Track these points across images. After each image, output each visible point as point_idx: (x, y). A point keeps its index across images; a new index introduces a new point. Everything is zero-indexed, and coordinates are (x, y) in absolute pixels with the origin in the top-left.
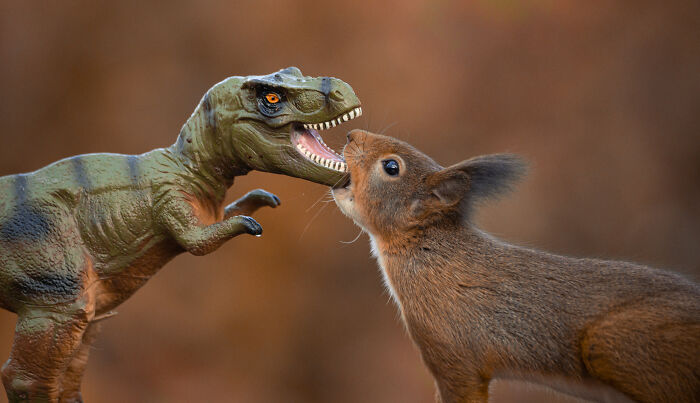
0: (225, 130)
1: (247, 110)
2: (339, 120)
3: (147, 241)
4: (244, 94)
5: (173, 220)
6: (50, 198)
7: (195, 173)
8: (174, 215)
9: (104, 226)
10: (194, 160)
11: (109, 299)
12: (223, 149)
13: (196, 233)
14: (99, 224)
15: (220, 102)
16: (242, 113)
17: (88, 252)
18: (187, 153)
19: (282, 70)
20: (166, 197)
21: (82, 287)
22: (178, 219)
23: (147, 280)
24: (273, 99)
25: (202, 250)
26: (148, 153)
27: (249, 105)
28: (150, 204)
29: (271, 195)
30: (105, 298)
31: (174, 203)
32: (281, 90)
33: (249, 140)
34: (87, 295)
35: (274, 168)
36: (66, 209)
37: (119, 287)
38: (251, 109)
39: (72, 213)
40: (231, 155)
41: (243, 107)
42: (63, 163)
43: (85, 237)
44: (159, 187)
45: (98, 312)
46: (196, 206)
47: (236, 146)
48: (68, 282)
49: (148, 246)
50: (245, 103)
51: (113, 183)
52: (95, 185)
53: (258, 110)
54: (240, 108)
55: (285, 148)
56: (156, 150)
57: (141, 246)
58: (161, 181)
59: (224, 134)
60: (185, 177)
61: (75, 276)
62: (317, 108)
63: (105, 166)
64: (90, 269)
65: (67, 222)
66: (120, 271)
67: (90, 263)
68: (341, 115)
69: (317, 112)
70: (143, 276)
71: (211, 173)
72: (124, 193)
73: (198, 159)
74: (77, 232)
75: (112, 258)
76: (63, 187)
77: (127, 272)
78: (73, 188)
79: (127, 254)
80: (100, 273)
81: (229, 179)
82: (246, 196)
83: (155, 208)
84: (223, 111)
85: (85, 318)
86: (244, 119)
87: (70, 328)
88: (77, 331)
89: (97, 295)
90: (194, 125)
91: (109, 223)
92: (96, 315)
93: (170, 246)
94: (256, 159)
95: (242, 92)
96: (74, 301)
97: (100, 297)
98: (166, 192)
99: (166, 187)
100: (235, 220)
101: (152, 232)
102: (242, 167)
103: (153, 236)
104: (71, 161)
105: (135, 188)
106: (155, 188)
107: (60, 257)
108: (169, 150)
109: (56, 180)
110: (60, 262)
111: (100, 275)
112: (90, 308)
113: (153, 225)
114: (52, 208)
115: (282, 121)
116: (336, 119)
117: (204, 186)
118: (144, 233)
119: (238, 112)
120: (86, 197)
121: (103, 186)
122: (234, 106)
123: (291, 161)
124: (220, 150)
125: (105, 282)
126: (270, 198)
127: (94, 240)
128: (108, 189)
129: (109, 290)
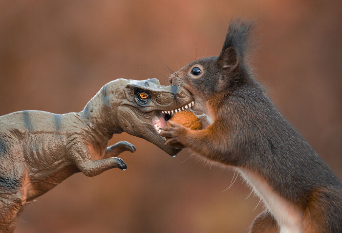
0: (113, 109)
1: (129, 100)
2: (183, 108)
3: (60, 164)
4: (127, 91)
5: (77, 155)
6: (9, 133)
7: (92, 129)
8: (78, 152)
9: (38, 153)
10: (93, 123)
11: (34, 194)
12: (110, 119)
13: (89, 164)
14: (35, 152)
15: (113, 92)
16: (125, 101)
17: (26, 166)
18: (89, 117)
19: (149, 79)
20: (75, 141)
21: (21, 186)
22: (80, 154)
23: (56, 185)
24: (144, 96)
25: (92, 174)
26: (66, 114)
27: (130, 98)
28: (65, 144)
29: (131, 145)
30: (32, 192)
31: (79, 145)
32: (148, 92)
33: (127, 116)
34: (23, 190)
35: (140, 135)
36: (17, 140)
37: (41, 187)
38: (131, 100)
39: (20, 143)
40: (114, 123)
41: (126, 98)
42: (17, 114)
43: (26, 157)
44: (71, 135)
45: (28, 200)
46: (90, 148)
47: (118, 118)
48: (14, 182)
49: (61, 167)
50: (127, 96)
51: (45, 129)
52: (36, 130)
53: (135, 102)
54: (124, 98)
55: (148, 125)
56: (71, 113)
57: (57, 166)
58: (73, 132)
59: (113, 111)
60: (86, 131)
61: (18, 179)
62: (169, 102)
63: (42, 118)
64: (27, 176)
65: (16, 147)
66: (43, 179)
67: (27, 173)
68: (184, 106)
69: (170, 104)
70: (55, 183)
71: (101, 131)
72: (51, 136)
73: (95, 122)
74: (22, 153)
75: (39, 171)
76: (17, 128)
77: (47, 180)
78: (22, 128)
79: (48, 170)
80: (32, 179)
81: (110, 137)
82: (117, 144)
83: (67, 146)
84: (113, 98)
85: (21, 203)
86: (126, 105)
87: (11, 208)
88: (15, 210)
89: (28, 190)
90: (95, 102)
91: (41, 152)
92: (27, 201)
93: (73, 168)
94: (129, 128)
95: (126, 89)
96: (15, 193)
97: (30, 192)
98: (75, 138)
99: (76, 136)
100: (111, 160)
101: (64, 159)
102: (119, 129)
103: (64, 162)
104: (23, 113)
105: (58, 134)
106: (69, 135)
107: (10, 167)
108: (79, 114)
109: (13, 123)
110: (10, 170)
111: (31, 180)
112: (25, 198)
113: (65, 156)
114: (9, 139)
115: (148, 109)
116: (181, 108)
117: (97, 137)
118: (60, 159)
119: (123, 100)
120: (29, 135)
121: (39, 130)
122: (120, 97)
123: (150, 133)
124: (108, 119)
125: (34, 184)
126: (130, 147)
127: (31, 160)
128: (42, 132)
129: (35, 189)
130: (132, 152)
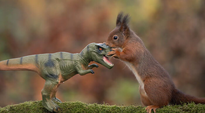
0: (90, 53)
3: (72, 71)
5: (77, 68)
6: (55, 60)
7: (83, 59)
9: (64, 66)
10: (83, 57)
13: (81, 71)
14: (63, 66)
15: (91, 47)
16: (94, 51)
17: (60, 71)
18: (82, 55)
21: (59, 78)
23: (70, 78)
25: (82, 75)
26: (75, 54)
28: (74, 64)
29: (97, 65)
30: (62, 80)
31: (78, 64)
32: (102, 48)
33: (95, 56)
35: (98, 62)
37: (65, 78)
39: (59, 63)
40: (91, 58)
42: (58, 53)
43: (60, 68)
45: (61, 82)
46: (82, 66)
47: (92, 56)
50: (95, 49)
51: (67, 59)
52: (64, 59)
53: (98, 51)
55: (101, 59)
57: (71, 71)
58: (77, 60)
60: (81, 60)
61: (57, 75)
63: (66, 55)
64: (60, 74)
65: (57, 64)
66: (66, 75)
71: (86, 60)
72: (69, 61)
74: (59, 67)
75: (65, 73)
76: (58, 58)
78: (60, 59)
79: (68, 72)
80: (62, 75)
81: (89, 62)
82: (92, 65)
84: (91, 49)
85: (58, 83)
86: (94, 52)
88: (56, 86)
90: (85, 50)
91: (65, 66)
93: (76, 72)
94: (95, 60)
95: (95, 46)
96: (57, 80)
99: (77, 61)
100: (89, 70)
101: (73, 69)
102: (92, 60)
104: (60, 53)
105: (71, 60)
106: (75, 61)
107: (55, 71)
108: (79, 54)
109: (57, 56)
112: (60, 82)
114: (55, 62)
115: (101, 54)
117: (85, 62)
120: (62, 60)
122: (93, 49)
123: (102, 62)
124: (89, 56)
125: (63, 77)
127: (62, 69)
128: (66, 60)
129: (63, 79)
130: (97, 67)
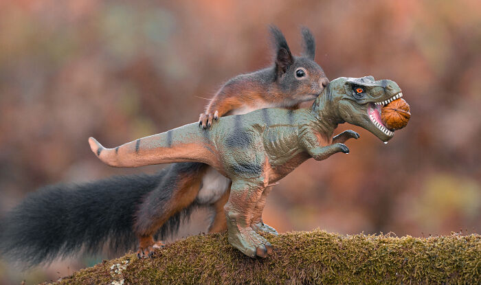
0: (335, 102)
1: (347, 95)
3: (295, 151)
6: (251, 128)
7: (319, 121)
8: (308, 140)
9: (275, 143)
10: (319, 115)
11: (275, 177)
13: (318, 150)
14: (273, 142)
16: (345, 96)
17: (267, 154)
18: (316, 111)
19: (365, 77)
20: (305, 131)
21: (263, 171)
22: (310, 142)
24: (360, 91)
25: (320, 158)
26: (299, 110)
27: (349, 93)
28: (297, 134)
29: (355, 133)
30: (273, 176)
31: (309, 134)
32: (363, 87)
33: (347, 108)
34: (265, 174)
35: (357, 123)
36: (258, 133)
38: (349, 95)
39: (260, 135)
40: (337, 115)
41: (345, 93)
42: (258, 111)
43: (266, 147)
44: (302, 126)
45: (270, 182)
46: (319, 137)
47: (340, 110)
48: (257, 168)
49: (295, 153)
50: (347, 91)
51: (281, 123)
52: (272, 124)
53: (353, 96)
55: (364, 115)
56: (302, 109)
57: (292, 153)
58: (303, 124)
59: (335, 104)
60: (314, 123)
61: (260, 165)
62: (380, 95)
63: (278, 114)
64: (267, 163)
65: (258, 139)
66: (281, 164)
67: (267, 160)
68: (392, 97)
70: (292, 167)
71: (327, 122)
72: (285, 128)
73: (321, 115)
74: (262, 145)
75: (278, 158)
76: (257, 123)
77: (284, 165)
78: (262, 125)
79: (285, 157)
81: (336, 126)
82: (343, 132)
83: (299, 136)
84: (336, 93)
85: (264, 185)
86: (345, 99)
87: (256, 190)
88: (259, 191)
89: (270, 174)
90: (321, 98)
91: (278, 142)
92: (269, 184)
93: (306, 155)
94: (349, 118)
95: (345, 86)
96: (259, 177)
97: (271, 176)
98: (305, 129)
99: (306, 127)
100: (337, 145)
101: (298, 147)
102: (342, 120)
103: (297, 149)
104: (262, 111)
105: (291, 126)
106: (300, 127)
107: (253, 156)
109: (254, 119)
110: (254, 158)
111: (271, 166)
112: (267, 181)
113: (298, 144)
114: (252, 133)
115: (363, 101)
116: (390, 99)
117: (324, 127)
118: (294, 147)
119: (343, 95)
120: (268, 128)
121: (276, 124)
122: (341, 92)
123: (366, 122)
124: (332, 112)
125: (274, 169)
127: (270, 150)
128: (278, 125)
129: (275, 173)
130: (356, 138)
